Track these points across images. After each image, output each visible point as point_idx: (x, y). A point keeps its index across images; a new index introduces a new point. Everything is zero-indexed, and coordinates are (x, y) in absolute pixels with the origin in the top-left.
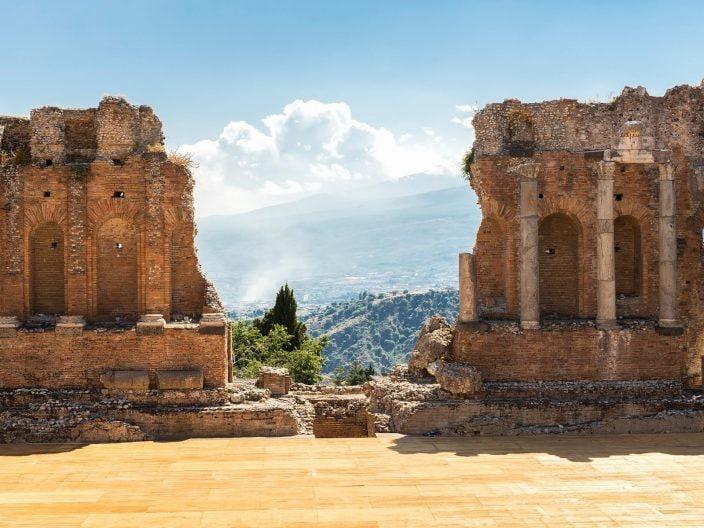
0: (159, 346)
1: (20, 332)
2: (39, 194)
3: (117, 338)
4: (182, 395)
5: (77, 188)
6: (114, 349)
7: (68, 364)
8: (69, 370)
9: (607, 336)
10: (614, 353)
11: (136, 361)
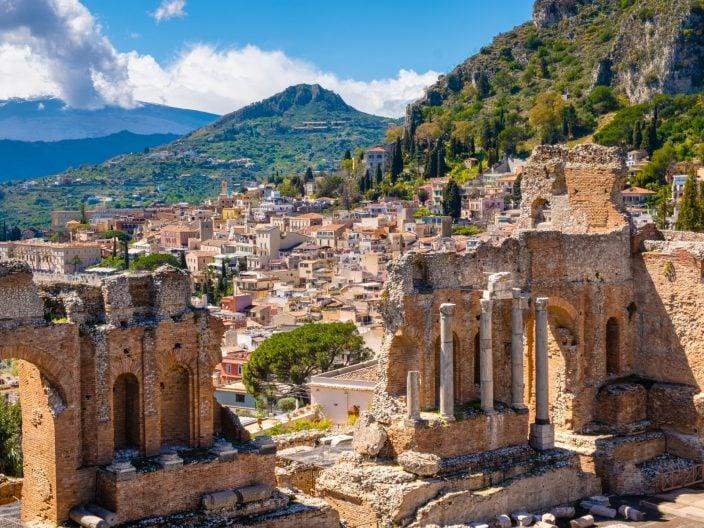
0: (234, 469)
1: (140, 474)
2: (121, 351)
3: (207, 467)
4: (258, 505)
5: (150, 344)
6: (205, 476)
7: (172, 494)
8: (173, 499)
9: (491, 420)
10: (495, 430)
11: (220, 484)
